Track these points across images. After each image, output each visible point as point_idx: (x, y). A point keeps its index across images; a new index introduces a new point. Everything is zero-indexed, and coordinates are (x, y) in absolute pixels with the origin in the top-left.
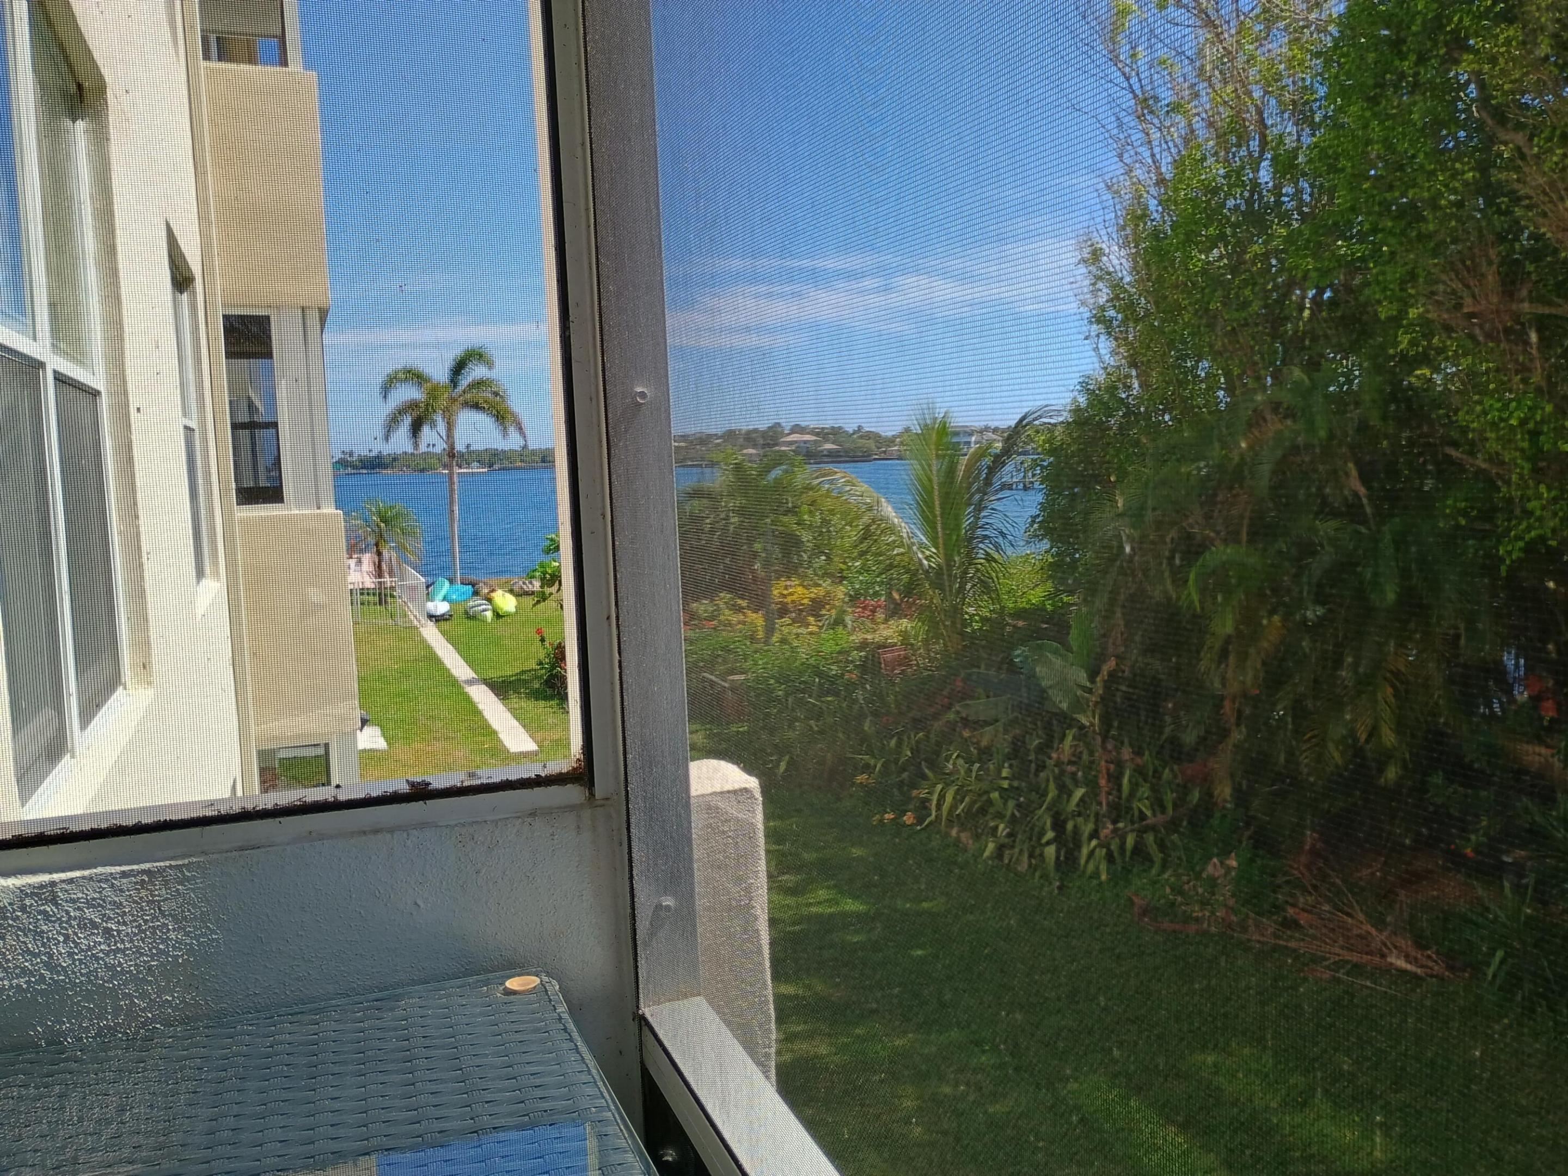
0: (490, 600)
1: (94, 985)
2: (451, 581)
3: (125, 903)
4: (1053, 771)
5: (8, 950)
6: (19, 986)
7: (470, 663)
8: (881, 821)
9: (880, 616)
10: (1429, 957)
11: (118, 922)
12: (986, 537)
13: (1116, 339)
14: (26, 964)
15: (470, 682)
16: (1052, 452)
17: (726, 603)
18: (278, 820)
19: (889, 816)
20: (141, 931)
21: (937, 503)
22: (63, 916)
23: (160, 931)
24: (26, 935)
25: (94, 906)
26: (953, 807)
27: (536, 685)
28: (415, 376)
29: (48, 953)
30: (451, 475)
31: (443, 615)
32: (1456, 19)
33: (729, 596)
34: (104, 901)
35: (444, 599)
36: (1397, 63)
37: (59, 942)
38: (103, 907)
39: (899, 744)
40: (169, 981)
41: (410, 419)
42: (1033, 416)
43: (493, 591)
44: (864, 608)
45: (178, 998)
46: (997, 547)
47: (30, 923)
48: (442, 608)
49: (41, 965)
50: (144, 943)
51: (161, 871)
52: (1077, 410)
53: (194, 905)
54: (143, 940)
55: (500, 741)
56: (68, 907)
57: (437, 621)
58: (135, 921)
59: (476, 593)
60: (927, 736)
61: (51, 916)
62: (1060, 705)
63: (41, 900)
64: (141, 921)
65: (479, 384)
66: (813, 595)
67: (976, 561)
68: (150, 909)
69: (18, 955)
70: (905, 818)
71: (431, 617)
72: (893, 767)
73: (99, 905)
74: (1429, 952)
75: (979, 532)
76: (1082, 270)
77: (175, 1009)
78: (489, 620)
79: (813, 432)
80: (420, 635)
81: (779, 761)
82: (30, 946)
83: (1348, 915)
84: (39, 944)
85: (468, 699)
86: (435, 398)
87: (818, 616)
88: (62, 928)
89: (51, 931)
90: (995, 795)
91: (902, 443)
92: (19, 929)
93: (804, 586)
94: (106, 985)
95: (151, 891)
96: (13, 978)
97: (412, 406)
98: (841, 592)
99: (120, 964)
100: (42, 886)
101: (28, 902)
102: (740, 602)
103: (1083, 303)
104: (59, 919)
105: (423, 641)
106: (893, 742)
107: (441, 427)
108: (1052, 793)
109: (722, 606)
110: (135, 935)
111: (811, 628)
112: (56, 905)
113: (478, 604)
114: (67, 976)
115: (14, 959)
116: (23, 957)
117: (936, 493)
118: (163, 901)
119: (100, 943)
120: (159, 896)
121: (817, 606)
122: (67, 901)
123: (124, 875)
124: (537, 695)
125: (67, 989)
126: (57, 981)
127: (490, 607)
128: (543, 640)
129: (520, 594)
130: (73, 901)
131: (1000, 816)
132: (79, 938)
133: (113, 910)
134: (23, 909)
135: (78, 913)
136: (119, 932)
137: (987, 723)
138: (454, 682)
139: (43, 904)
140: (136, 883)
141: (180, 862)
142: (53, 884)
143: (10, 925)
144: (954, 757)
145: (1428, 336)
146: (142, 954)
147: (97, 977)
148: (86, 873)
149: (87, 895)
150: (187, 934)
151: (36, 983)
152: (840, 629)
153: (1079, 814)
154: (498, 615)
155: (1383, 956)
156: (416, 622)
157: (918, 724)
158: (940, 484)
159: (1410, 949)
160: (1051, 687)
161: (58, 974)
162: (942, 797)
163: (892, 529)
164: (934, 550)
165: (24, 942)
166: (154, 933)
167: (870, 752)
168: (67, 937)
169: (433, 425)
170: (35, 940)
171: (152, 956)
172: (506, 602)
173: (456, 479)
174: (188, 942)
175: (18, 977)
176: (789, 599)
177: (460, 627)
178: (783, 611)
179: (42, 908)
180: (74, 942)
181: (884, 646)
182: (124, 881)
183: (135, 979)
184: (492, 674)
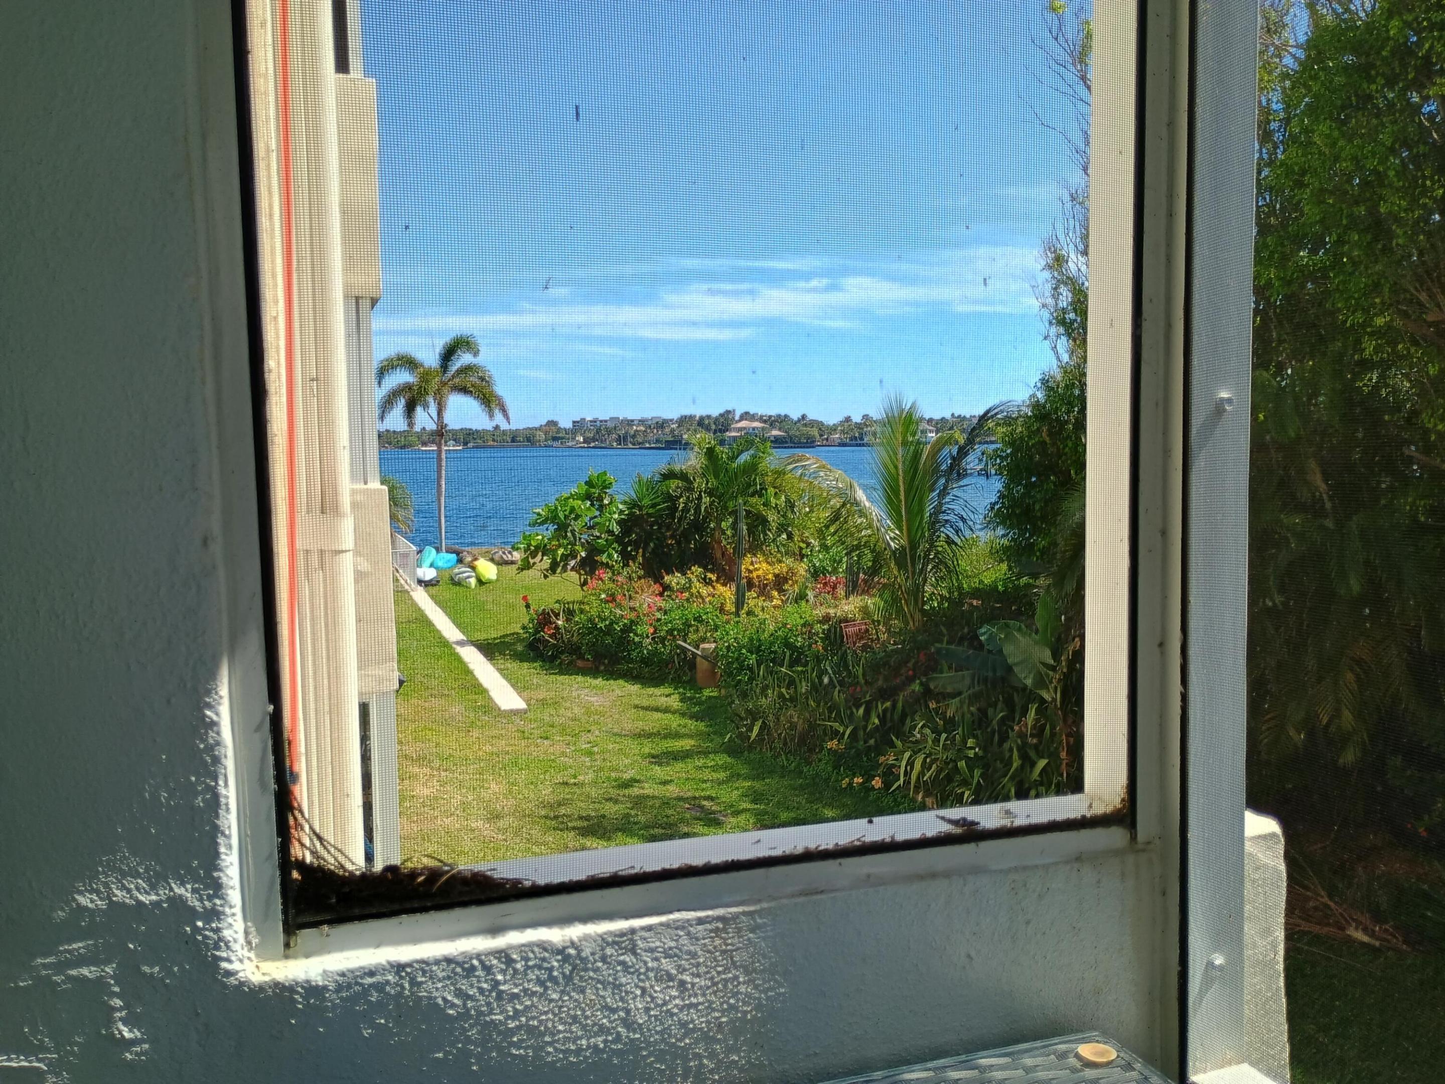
0: (474, 568)
1: (667, 1044)
2: (438, 550)
3: (700, 953)
4: (1016, 741)
5: (587, 1005)
6: (596, 1046)
7: (459, 625)
8: (850, 784)
9: (841, 591)
10: (1386, 930)
11: (693, 974)
12: (947, 521)
13: (1074, 340)
14: (605, 1021)
15: (461, 643)
16: (1012, 444)
17: (697, 576)
18: (839, 861)
19: (858, 780)
20: (715, 984)
21: (902, 488)
22: (640, 968)
23: (732, 983)
24: (605, 989)
25: (670, 957)
26: (922, 774)
27: (520, 648)
28: (408, 362)
29: (624, 1008)
30: (439, 451)
31: (431, 580)
32: (1427, 46)
33: (700, 570)
34: (680, 950)
35: (432, 565)
36: (1365, 86)
37: (636, 996)
38: (679, 957)
39: (867, 713)
40: (736, 1040)
41: (403, 401)
42: (996, 411)
43: (476, 559)
44: (825, 584)
45: (744, 1057)
46: (957, 531)
47: (609, 975)
48: (429, 574)
49: (618, 1022)
50: (716, 996)
51: (735, 917)
52: (1036, 406)
53: (764, 956)
54: (715, 993)
55: (490, 698)
56: (647, 957)
57: (426, 586)
58: (708, 973)
59: (460, 561)
60: (894, 706)
61: (631, 967)
62: (1025, 681)
63: (621, 949)
64: (714, 973)
65: (467, 370)
66: (777, 571)
67: (938, 544)
68: (723, 960)
69: (597, 1010)
70: (873, 783)
71: (420, 582)
72: (861, 733)
73: (676, 955)
74: (1387, 927)
75: (943, 517)
76: (1047, 274)
77: (741, 1070)
78: (473, 586)
79: (761, 419)
80: (411, 598)
81: (753, 725)
82: (609, 1000)
83: (1307, 888)
84: (617, 997)
85: (459, 659)
86: (427, 381)
87: (781, 591)
88: (640, 980)
89: (629, 983)
90: (962, 764)
91: (843, 432)
92: (599, 981)
93: (768, 563)
94: (679, 1044)
95: (725, 939)
96: (591, 1037)
97: (406, 388)
98: (802, 569)
99: (692, 1021)
100: (622, 934)
101: (609, 951)
102: (709, 575)
103: (1044, 306)
104: (637, 970)
105: (414, 605)
106: (861, 711)
107: (433, 410)
108: (1016, 763)
109: (694, 579)
110: (708, 988)
111: (775, 602)
112: (635, 954)
113: (462, 571)
114: (642, 1034)
115: (593, 1015)
116: (602, 1012)
117: (901, 478)
118: (736, 950)
119: (675, 998)
120: (731, 944)
121: (780, 582)
122: (645, 951)
123: (700, 921)
124: (520, 657)
125: (642, 1048)
126: (634, 1039)
127: (473, 574)
128: (528, 606)
129: (501, 563)
130: (652, 950)
131: (965, 783)
132: (656, 992)
133: (687, 960)
134: (604, 959)
135: (655, 964)
136: (693, 985)
137: (954, 695)
138: (444, 643)
139: (623, 954)
140: (711, 931)
141: (752, 908)
142: (633, 931)
143: (591, 978)
144: (920, 725)
145: (1393, 343)
146: (714, 1010)
147: (670, 1036)
148: (663, 919)
149: (664, 944)
150: (756, 987)
151: (614, 1042)
152: (803, 603)
153: (1042, 784)
154: (480, 582)
155: (1343, 929)
156: (407, 587)
157: (884, 694)
158: (904, 472)
159: (1368, 923)
160: (1017, 664)
161: (635, 1032)
162: (911, 763)
163: (862, 513)
164: (897, 532)
165: (603, 997)
166: (725, 986)
167: (839, 719)
168: (644, 990)
169: (426, 406)
170: (613, 994)
171: (723, 1011)
172: (487, 569)
173: (443, 456)
174: (757, 995)
175: (596, 1035)
176: (755, 574)
177: (448, 592)
178: (750, 585)
179: (622, 958)
180: (651, 996)
181: (846, 620)
182: (700, 927)
183: (707, 1039)
184: (481, 636)
